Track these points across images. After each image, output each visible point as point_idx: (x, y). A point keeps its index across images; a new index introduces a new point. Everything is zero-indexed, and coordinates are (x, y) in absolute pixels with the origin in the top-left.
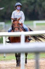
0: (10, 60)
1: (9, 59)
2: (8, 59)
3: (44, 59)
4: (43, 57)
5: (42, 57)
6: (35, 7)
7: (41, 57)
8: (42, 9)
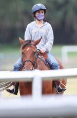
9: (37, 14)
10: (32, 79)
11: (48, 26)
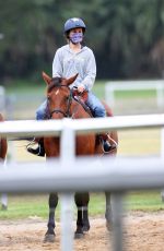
0: (23, 217)
1: (21, 215)
2: (16, 213)
3: (141, 213)
4: (139, 207)
5: (135, 207)
6: (110, 33)
7: (130, 207)
8: (135, 40)
9: (72, 34)
10: (60, 132)
11: (88, 52)
